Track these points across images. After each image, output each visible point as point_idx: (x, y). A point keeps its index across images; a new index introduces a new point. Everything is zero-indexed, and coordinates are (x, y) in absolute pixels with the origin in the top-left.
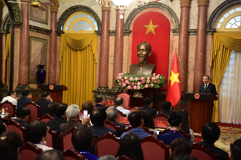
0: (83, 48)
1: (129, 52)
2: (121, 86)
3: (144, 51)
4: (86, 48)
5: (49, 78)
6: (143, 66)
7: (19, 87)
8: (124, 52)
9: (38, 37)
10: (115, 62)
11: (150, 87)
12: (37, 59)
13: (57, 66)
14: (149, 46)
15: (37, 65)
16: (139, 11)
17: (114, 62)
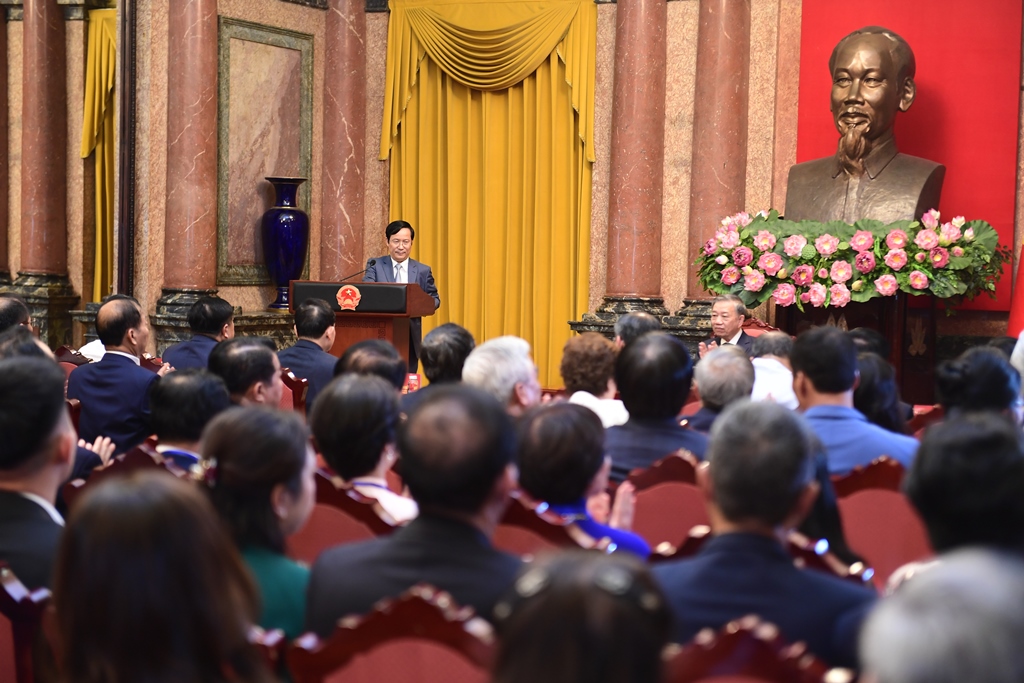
0: (514, 77)
1: (779, 93)
2: (734, 289)
3: (869, 80)
4: (533, 75)
5: (323, 252)
6: (864, 169)
7: (169, 301)
8: (751, 92)
9: (264, 22)
10: (701, 152)
11: (908, 291)
12: (258, 145)
13: (369, 185)
14: (898, 50)
15: (261, 179)
17: (694, 155)
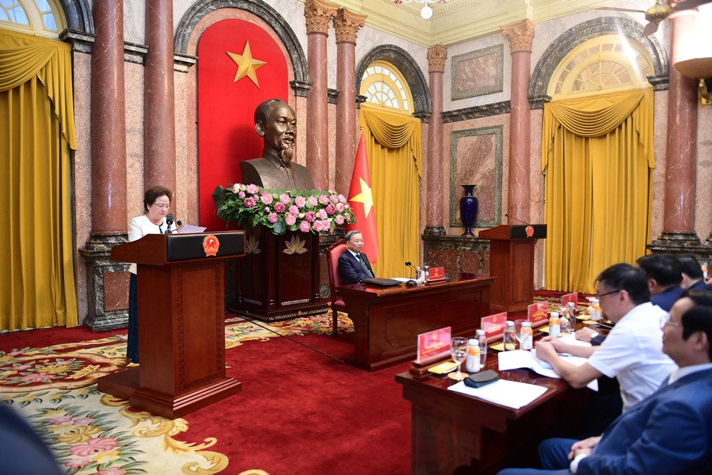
3: (292, 124)
4: (16, 90)
8: (176, 121)
10: (161, 150)
16: (213, 8)
